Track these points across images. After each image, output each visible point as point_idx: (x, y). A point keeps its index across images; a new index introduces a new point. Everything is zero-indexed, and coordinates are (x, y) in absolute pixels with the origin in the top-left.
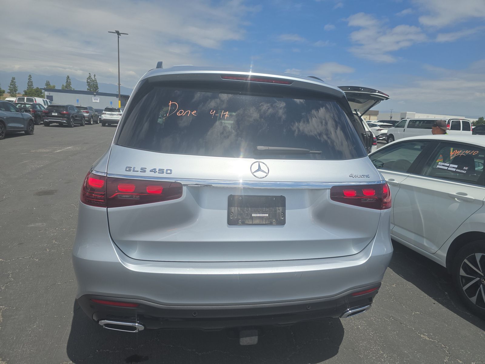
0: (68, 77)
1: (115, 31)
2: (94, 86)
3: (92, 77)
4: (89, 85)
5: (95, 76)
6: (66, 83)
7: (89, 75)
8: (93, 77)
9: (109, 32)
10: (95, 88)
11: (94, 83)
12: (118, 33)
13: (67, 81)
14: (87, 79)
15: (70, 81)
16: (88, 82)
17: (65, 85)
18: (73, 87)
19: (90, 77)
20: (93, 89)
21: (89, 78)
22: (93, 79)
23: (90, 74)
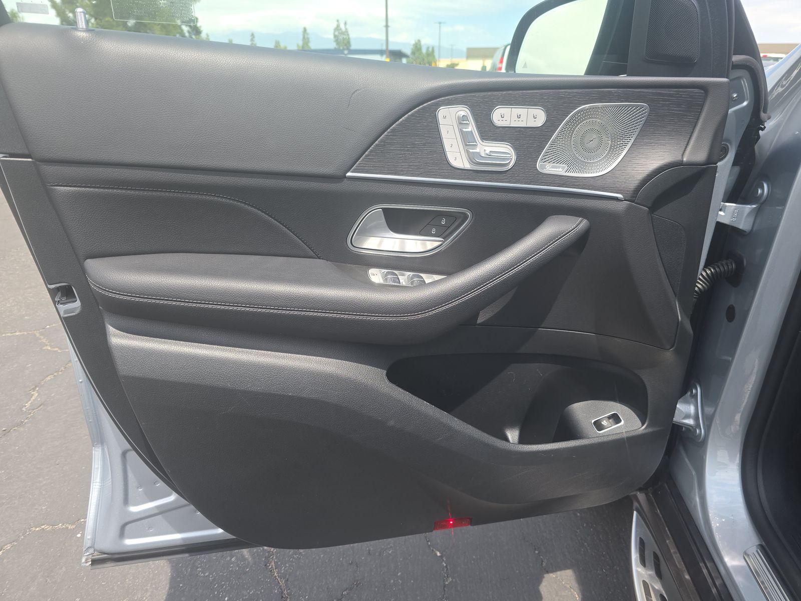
0: (305, 30)
2: (344, 41)
4: (337, 39)
5: (345, 23)
6: (303, 40)
7: (337, 23)
8: (342, 26)
10: (347, 45)
11: (345, 36)
13: (304, 38)
14: (333, 31)
15: (308, 36)
16: (335, 35)
17: (301, 43)
19: (338, 26)
20: (344, 47)
21: (338, 28)
22: (342, 31)
23: (338, 21)
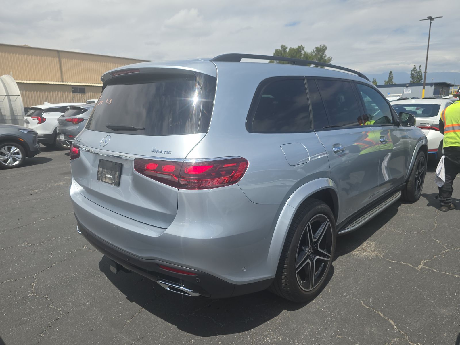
0: (391, 72)
1: (428, 17)
2: (417, 77)
3: (416, 68)
4: (412, 77)
5: (420, 67)
6: (388, 78)
7: (414, 67)
8: (418, 68)
9: (420, 20)
10: (419, 79)
11: (419, 74)
12: (431, 19)
13: (390, 77)
14: (411, 71)
15: (392, 76)
16: (411, 74)
17: (387, 80)
18: (395, 81)
19: (414, 68)
20: (416, 80)
22: (417, 71)
